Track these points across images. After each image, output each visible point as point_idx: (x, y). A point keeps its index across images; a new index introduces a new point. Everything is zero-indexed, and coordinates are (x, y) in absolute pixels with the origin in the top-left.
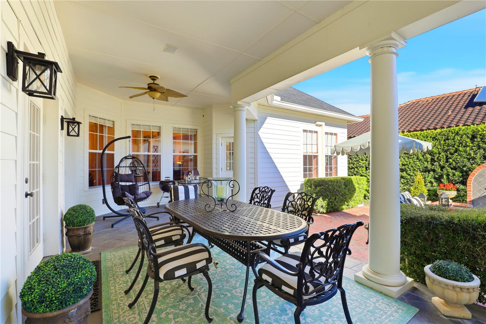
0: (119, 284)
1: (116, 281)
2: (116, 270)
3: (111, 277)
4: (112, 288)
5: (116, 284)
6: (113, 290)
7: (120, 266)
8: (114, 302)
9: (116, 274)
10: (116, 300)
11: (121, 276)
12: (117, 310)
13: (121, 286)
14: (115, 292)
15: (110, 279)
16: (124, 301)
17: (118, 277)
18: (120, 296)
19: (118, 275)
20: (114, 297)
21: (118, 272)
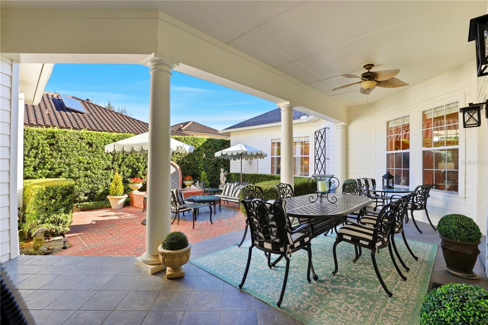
0: (406, 292)
1: (408, 296)
2: (401, 310)
3: (410, 304)
4: (415, 292)
5: (409, 294)
6: (415, 289)
7: (390, 313)
8: (418, 281)
9: (403, 305)
10: (416, 282)
11: (398, 299)
12: (418, 276)
13: (406, 289)
14: (414, 287)
15: (413, 303)
16: (410, 278)
17: (403, 299)
18: (411, 282)
19: (401, 302)
20: (417, 284)
21: (399, 305)
